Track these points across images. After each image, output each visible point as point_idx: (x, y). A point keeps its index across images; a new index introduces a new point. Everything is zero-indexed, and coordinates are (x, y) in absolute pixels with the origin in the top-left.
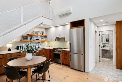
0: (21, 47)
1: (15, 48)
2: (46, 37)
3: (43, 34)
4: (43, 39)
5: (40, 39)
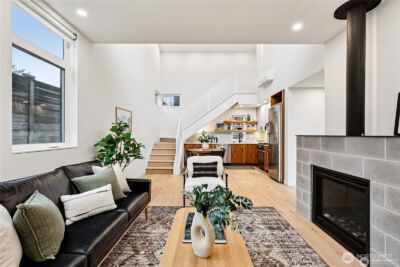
2: (256, 123)
3: (249, 119)
4: (251, 128)
5: (245, 128)
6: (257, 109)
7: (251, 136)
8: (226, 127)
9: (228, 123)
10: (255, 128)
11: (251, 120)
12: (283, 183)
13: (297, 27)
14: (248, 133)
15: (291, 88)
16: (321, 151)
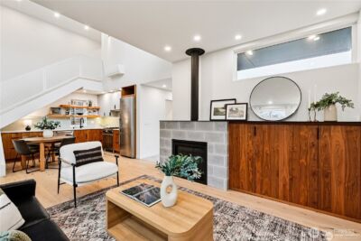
2: (98, 109)
3: (90, 105)
4: (92, 114)
5: (86, 113)
6: (99, 96)
7: (92, 122)
8: (63, 112)
9: (67, 108)
10: (96, 114)
11: (93, 106)
12: (135, 158)
13: (168, 49)
14: (88, 118)
15: (142, 85)
16: (180, 130)
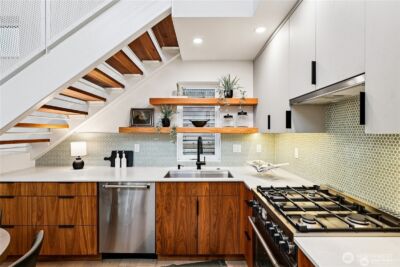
0: (121, 157)
1: (106, 159)
3: (230, 95)
11: (237, 96)
